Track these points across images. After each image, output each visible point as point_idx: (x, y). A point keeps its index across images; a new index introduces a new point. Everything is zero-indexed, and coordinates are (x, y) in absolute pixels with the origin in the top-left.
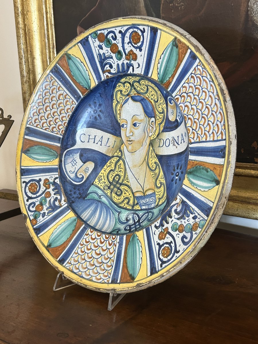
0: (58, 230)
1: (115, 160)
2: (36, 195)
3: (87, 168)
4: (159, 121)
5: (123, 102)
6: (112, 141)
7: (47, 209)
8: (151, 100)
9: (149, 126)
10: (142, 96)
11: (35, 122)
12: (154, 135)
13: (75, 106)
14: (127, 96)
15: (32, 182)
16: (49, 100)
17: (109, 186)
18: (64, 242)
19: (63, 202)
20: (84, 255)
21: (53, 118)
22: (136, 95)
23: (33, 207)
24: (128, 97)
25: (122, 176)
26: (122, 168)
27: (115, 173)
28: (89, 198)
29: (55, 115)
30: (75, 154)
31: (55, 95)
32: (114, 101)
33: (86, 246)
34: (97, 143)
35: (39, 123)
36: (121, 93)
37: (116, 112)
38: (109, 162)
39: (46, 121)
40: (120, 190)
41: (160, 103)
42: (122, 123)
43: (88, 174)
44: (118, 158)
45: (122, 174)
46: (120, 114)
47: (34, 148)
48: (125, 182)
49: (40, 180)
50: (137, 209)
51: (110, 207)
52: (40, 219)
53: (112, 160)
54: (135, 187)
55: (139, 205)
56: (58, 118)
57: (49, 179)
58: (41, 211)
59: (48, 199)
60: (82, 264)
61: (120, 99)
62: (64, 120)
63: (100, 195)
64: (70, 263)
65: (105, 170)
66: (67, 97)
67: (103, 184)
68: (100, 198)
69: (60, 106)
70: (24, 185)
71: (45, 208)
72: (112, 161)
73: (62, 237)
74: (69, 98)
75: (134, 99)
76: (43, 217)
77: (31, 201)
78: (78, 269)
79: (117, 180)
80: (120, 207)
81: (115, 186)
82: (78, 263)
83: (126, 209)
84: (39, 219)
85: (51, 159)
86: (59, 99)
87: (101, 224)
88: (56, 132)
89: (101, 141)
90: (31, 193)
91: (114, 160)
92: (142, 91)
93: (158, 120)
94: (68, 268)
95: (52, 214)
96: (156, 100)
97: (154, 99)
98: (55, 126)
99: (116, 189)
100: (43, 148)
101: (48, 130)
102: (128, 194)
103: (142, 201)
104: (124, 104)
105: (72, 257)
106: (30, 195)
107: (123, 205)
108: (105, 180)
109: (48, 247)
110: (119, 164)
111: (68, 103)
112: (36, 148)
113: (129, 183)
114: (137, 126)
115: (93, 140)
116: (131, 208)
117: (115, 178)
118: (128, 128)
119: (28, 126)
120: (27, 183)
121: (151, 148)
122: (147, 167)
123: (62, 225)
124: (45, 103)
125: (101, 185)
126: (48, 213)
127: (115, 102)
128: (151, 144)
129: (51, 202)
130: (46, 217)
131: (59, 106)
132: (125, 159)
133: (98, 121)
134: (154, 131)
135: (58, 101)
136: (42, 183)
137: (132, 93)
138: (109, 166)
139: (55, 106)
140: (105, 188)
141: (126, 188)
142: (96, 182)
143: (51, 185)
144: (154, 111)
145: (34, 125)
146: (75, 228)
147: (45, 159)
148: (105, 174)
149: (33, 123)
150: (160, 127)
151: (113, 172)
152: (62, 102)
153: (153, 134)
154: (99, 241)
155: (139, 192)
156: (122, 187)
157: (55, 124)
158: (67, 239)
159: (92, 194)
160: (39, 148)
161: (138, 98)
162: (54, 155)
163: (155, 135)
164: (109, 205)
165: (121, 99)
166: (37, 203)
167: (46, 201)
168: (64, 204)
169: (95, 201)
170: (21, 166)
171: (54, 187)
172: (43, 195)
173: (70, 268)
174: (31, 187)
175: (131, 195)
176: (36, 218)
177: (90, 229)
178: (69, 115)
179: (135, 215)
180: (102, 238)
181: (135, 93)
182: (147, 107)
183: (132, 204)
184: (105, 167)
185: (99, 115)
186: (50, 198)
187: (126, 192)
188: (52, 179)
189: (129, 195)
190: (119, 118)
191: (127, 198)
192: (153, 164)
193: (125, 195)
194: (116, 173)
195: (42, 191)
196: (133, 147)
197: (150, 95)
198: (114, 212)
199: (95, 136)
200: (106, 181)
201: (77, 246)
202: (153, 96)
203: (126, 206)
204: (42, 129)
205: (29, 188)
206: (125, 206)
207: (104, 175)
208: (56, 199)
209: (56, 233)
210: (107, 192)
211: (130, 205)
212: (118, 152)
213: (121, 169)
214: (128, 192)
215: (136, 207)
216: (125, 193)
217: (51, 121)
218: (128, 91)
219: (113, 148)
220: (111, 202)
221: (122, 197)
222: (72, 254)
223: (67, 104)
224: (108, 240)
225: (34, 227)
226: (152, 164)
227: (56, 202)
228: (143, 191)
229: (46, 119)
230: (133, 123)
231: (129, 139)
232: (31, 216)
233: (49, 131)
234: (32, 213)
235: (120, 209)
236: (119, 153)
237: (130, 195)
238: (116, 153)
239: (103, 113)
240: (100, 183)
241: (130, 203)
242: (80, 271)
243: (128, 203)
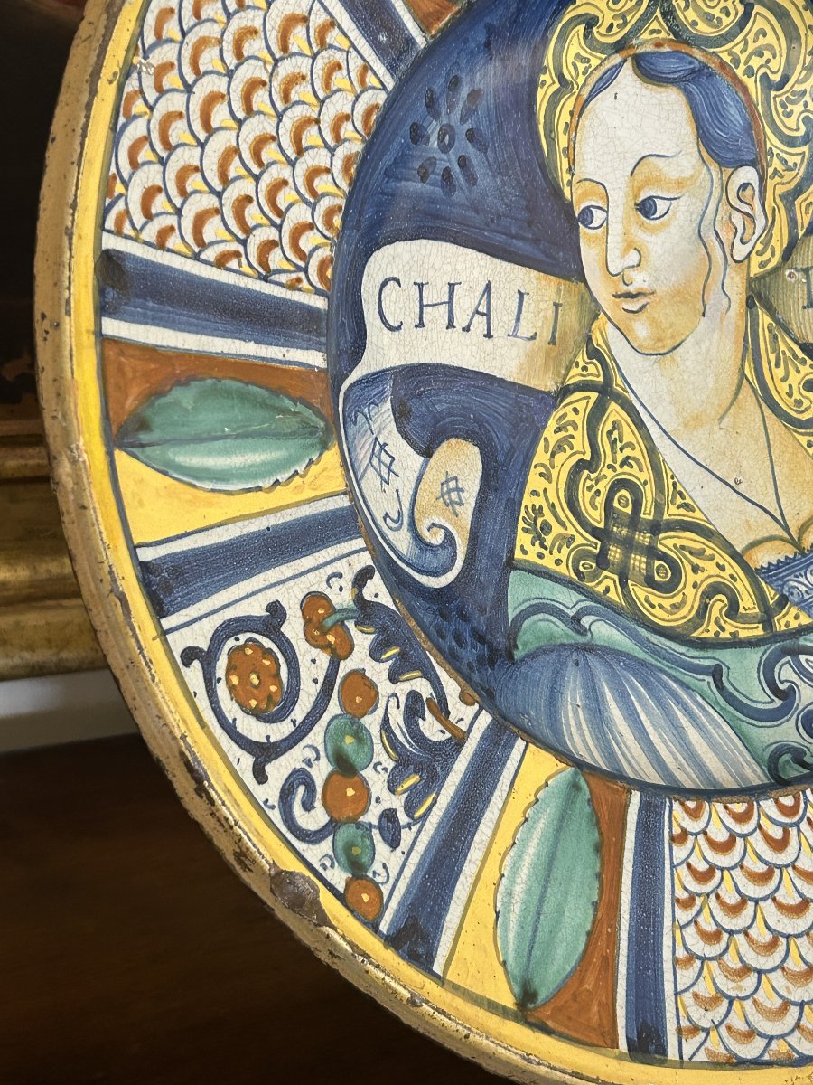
0: (513, 882)
1: (581, 406)
2: (294, 722)
3: (447, 481)
4: (785, 180)
5: (591, 83)
6: (543, 306)
7: (392, 788)
8: (745, 79)
9: (724, 208)
10: (697, 53)
11: (149, 216)
12: (768, 254)
13: (381, 98)
14: (617, 52)
15: (230, 643)
16: (221, 51)
17: (597, 551)
18: (589, 934)
19: (461, 712)
20: (732, 947)
21: (257, 178)
22: (666, 49)
23: (308, 806)
24: (617, 59)
25: (647, 487)
26: (630, 445)
27: (605, 477)
28: (532, 647)
29: (265, 157)
30: (374, 410)
31: (258, 24)
32: (542, 77)
33: (712, 897)
34: (467, 329)
35: (172, 221)
36: (588, 34)
37: (551, 141)
38: (552, 424)
39: (213, 201)
40: (664, 557)
41: (794, 93)
42: (579, 202)
43: (467, 512)
44: (594, 396)
45: (643, 476)
46: (570, 152)
47: (177, 403)
48: (673, 510)
49: (276, 611)
50: (794, 625)
51: (654, 662)
52: (384, 866)
53: (565, 410)
54: (738, 524)
55: (797, 604)
56: (285, 183)
57: (327, 591)
58: (365, 810)
59: (372, 723)
60: (755, 1002)
61: (576, 68)
62: (324, 195)
63: (571, 613)
64: (695, 1029)
65: (542, 470)
66: (333, 37)
67: (565, 550)
68: (582, 631)
69: (294, 97)
70: (194, 674)
71: (376, 781)
72: (565, 416)
73: (560, 912)
74: (345, 44)
75: (648, 70)
76: (394, 843)
77: (279, 770)
78: (752, 1033)
79: (629, 510)
80: (703, 645)
81: (629, 545)
82: (731, 1004)
83: (736, 643)
84: (377, 866)
85: (298, 460)
86: (285, 48)
87: (676, 759)
88: (283, 278)
89: (487, 315)
90: (259, 715)
91: (576, 411)
92: (703, 28)
93: (777, 179)
94: (701, 1057)
95: (434, 802)
96: (776, 78)
97: (763, 70)
98: (272, 234)
99: (638, 562)
100: (228, 394)
101: (233, 264)
102: (710, 567)
103: (801, 579)
104: (591, 96)
105: (677, 994)
106: (256, 730)
107: (713, 628)
108: (563, 524)
109: (527, 1008)
110: (609, 427)
111: (339, 80)
112: (184, 397)
113: (697, 514)
114: (657, 215)
115: (444, 309)
116: (760, 632)
117: (616, 504)
118: (616, 229)
119: (110, 242)
120: (206, 658)
121: (765, 319)
122: (767, 412)
123: (525, 842)
124: (199, 75)
125: (556, 555)
126: (409, 809)
127: (549, 82)
128: (760, 298)
129: (398, 733)
130: (406, 837)
131: (286, 98)
132: (632, 397)
133: (458, 196)
134: (758, 231)
135: (276, 62)
136: (293, 628)
137: (646, 36)
138: (559, 447)
139: (260, 100)
140: (581, 569)
141: (689, 539)
142: (525, 552)
143: (350, 625)
144: (758, 134)
145: (144, 236)
146: (601, 834)
147: (263, 464)
148: (556, 493)
149: (139, 219)
150: (794, 211)
151: (593, 476)
152: (305, 71)
153: (759, 247)
154: (757, 841)
155: (768, 545)
156: (667, 542)
157: (273, 224)
158: (596, 910)
159: (535, 617)
160: (204, 395)
161: (674, 64)
162: (307, 430)
163: (773, 254)
164: (641, 655)
165: (581, 67)
166: (321, 771)
167: (361, 735)
168: (473, 720)
169: (566, 654)
170: (133, 549)
171: (372, 637)
172: (334, 708)
173: (709, 1053)
174: (244, 680)
175: (733, 568)
176: (358, 868)
177: (682, 804)
178: (348, 162)
179: (803, 658)
180: (764, 822)
181: (663, 35)
182: (718, 111)
183: (757, 610)
184: (541, 456)
185: (463, 162)
186: (380, 712)
187: (695, 561)
188: (341, 589)
189: (722, 568)
190: (566, 177)
191: (715, 589)
192: (796, 396)
193: (700, 576)
194: (610, 474)
195: (315, 681)
196: (654, 323)
197: (743, 51)
198: (686, 679)
199: (452, 286)
200: (571, 531)
201: (667, 922)
202: (761, 55)
203: (733, 630)
204: (196, 257)
205: (231, 688)
206: (723, 629)
207: (552, 498)
208: (414, 707)
209: (517, 908)
210: (600, 589)
211: (746, 619)
212: (582, 364)
213: (628, 452)
214: (712, 558)
215: (787, 618)
216: (695, 569)
217: (248, 199)
218: (625, 23)
219: (552, 342)
220: (643, 632)
221: (690, 591)
222: (668, 976)
223: (333, 88)
224: (801, 819)
225: (384, 927)
226: (790, 395)
227: (420, 721)
228: (786, 536)
229: (212, 191)
230: (636, 197)
231: (624, 289)
232: (325, 867)
233: (246, 269)
234: (326, 846)
235: (706, 655)
236: (592, 369)
237: (729, 571)
238: (575, 371)
239: (483, 148)
240: (546, 548)
241: (741, 610)
242: (771, 1039)
243: (733, 610)
